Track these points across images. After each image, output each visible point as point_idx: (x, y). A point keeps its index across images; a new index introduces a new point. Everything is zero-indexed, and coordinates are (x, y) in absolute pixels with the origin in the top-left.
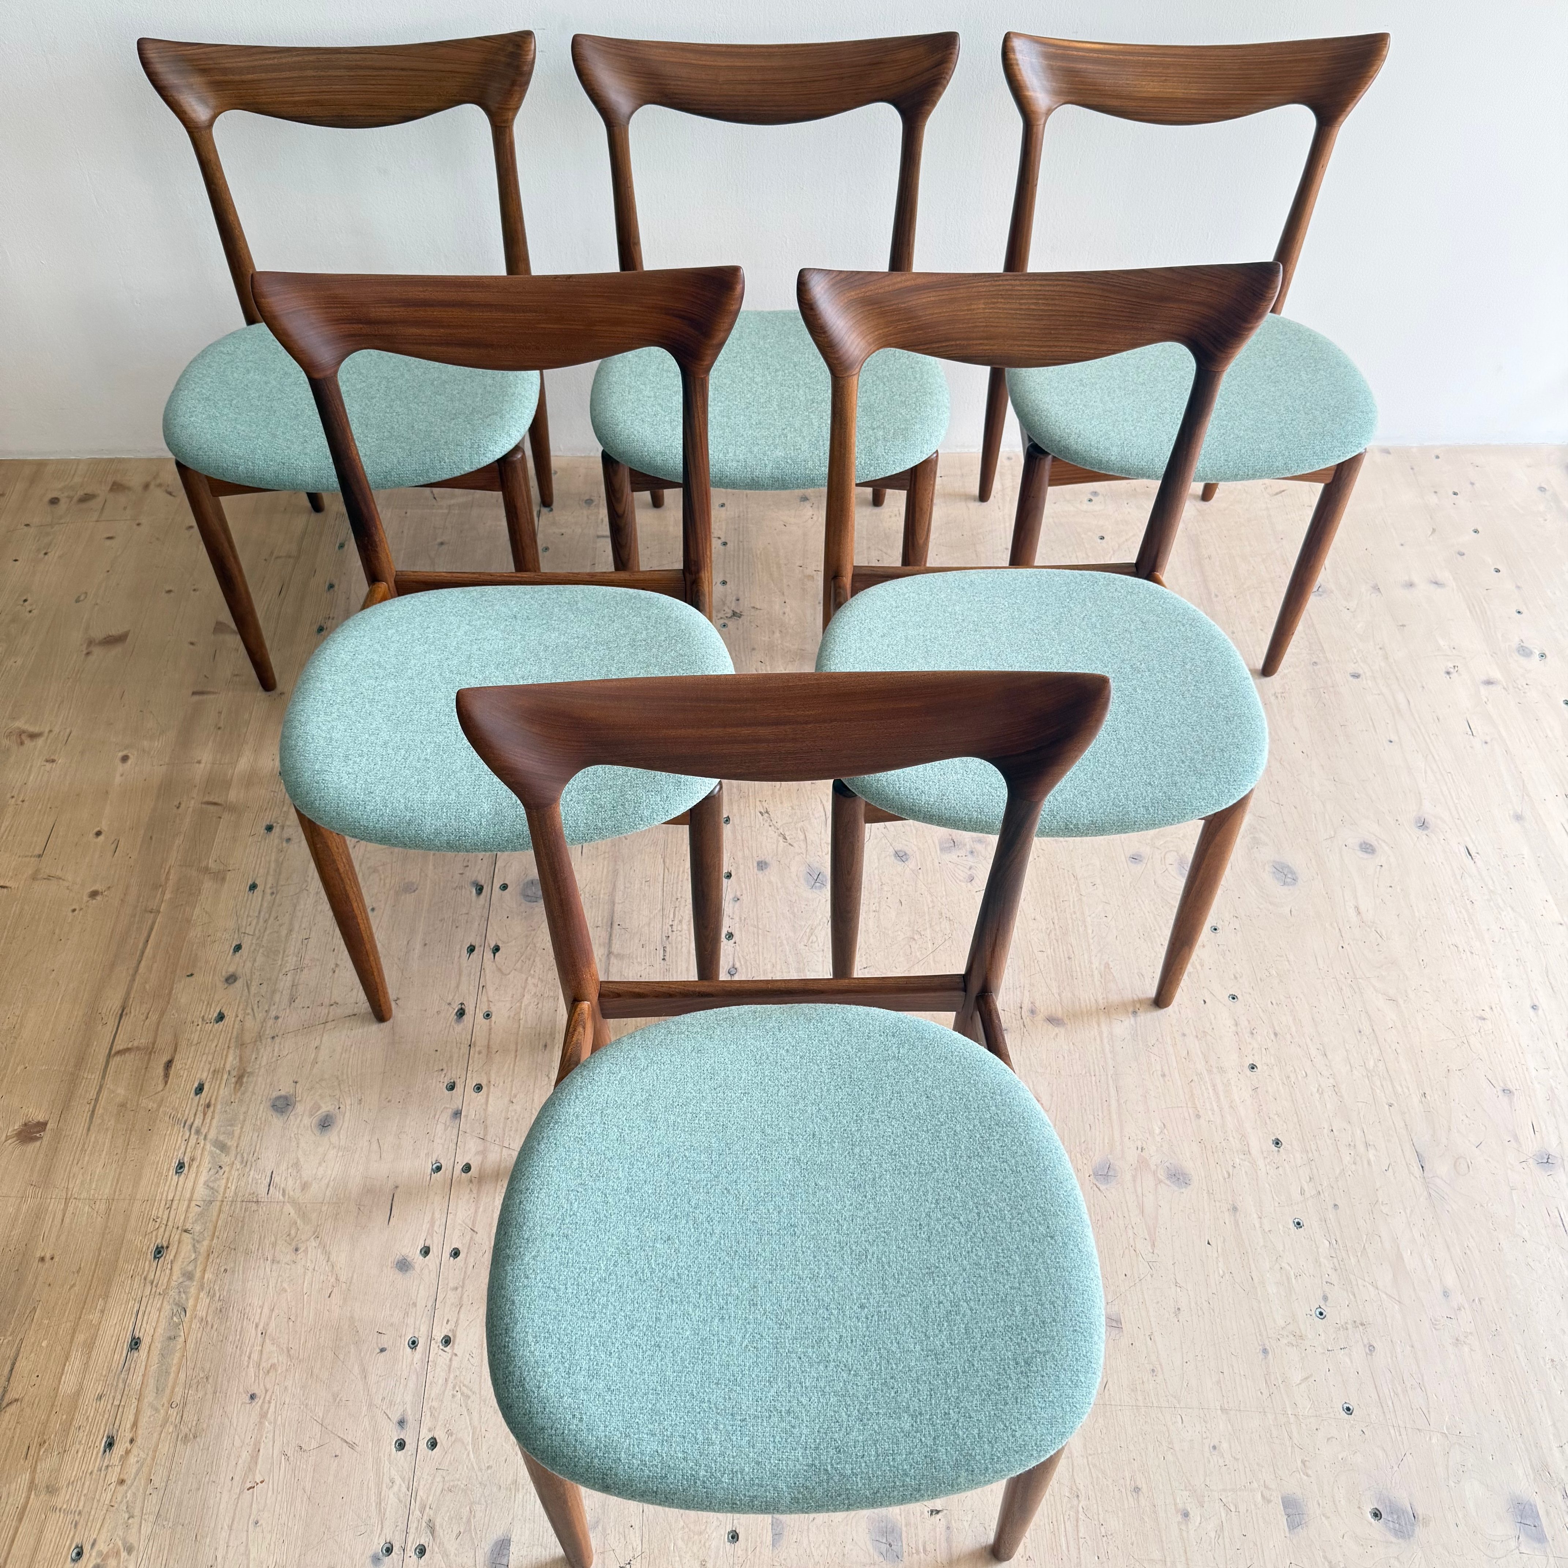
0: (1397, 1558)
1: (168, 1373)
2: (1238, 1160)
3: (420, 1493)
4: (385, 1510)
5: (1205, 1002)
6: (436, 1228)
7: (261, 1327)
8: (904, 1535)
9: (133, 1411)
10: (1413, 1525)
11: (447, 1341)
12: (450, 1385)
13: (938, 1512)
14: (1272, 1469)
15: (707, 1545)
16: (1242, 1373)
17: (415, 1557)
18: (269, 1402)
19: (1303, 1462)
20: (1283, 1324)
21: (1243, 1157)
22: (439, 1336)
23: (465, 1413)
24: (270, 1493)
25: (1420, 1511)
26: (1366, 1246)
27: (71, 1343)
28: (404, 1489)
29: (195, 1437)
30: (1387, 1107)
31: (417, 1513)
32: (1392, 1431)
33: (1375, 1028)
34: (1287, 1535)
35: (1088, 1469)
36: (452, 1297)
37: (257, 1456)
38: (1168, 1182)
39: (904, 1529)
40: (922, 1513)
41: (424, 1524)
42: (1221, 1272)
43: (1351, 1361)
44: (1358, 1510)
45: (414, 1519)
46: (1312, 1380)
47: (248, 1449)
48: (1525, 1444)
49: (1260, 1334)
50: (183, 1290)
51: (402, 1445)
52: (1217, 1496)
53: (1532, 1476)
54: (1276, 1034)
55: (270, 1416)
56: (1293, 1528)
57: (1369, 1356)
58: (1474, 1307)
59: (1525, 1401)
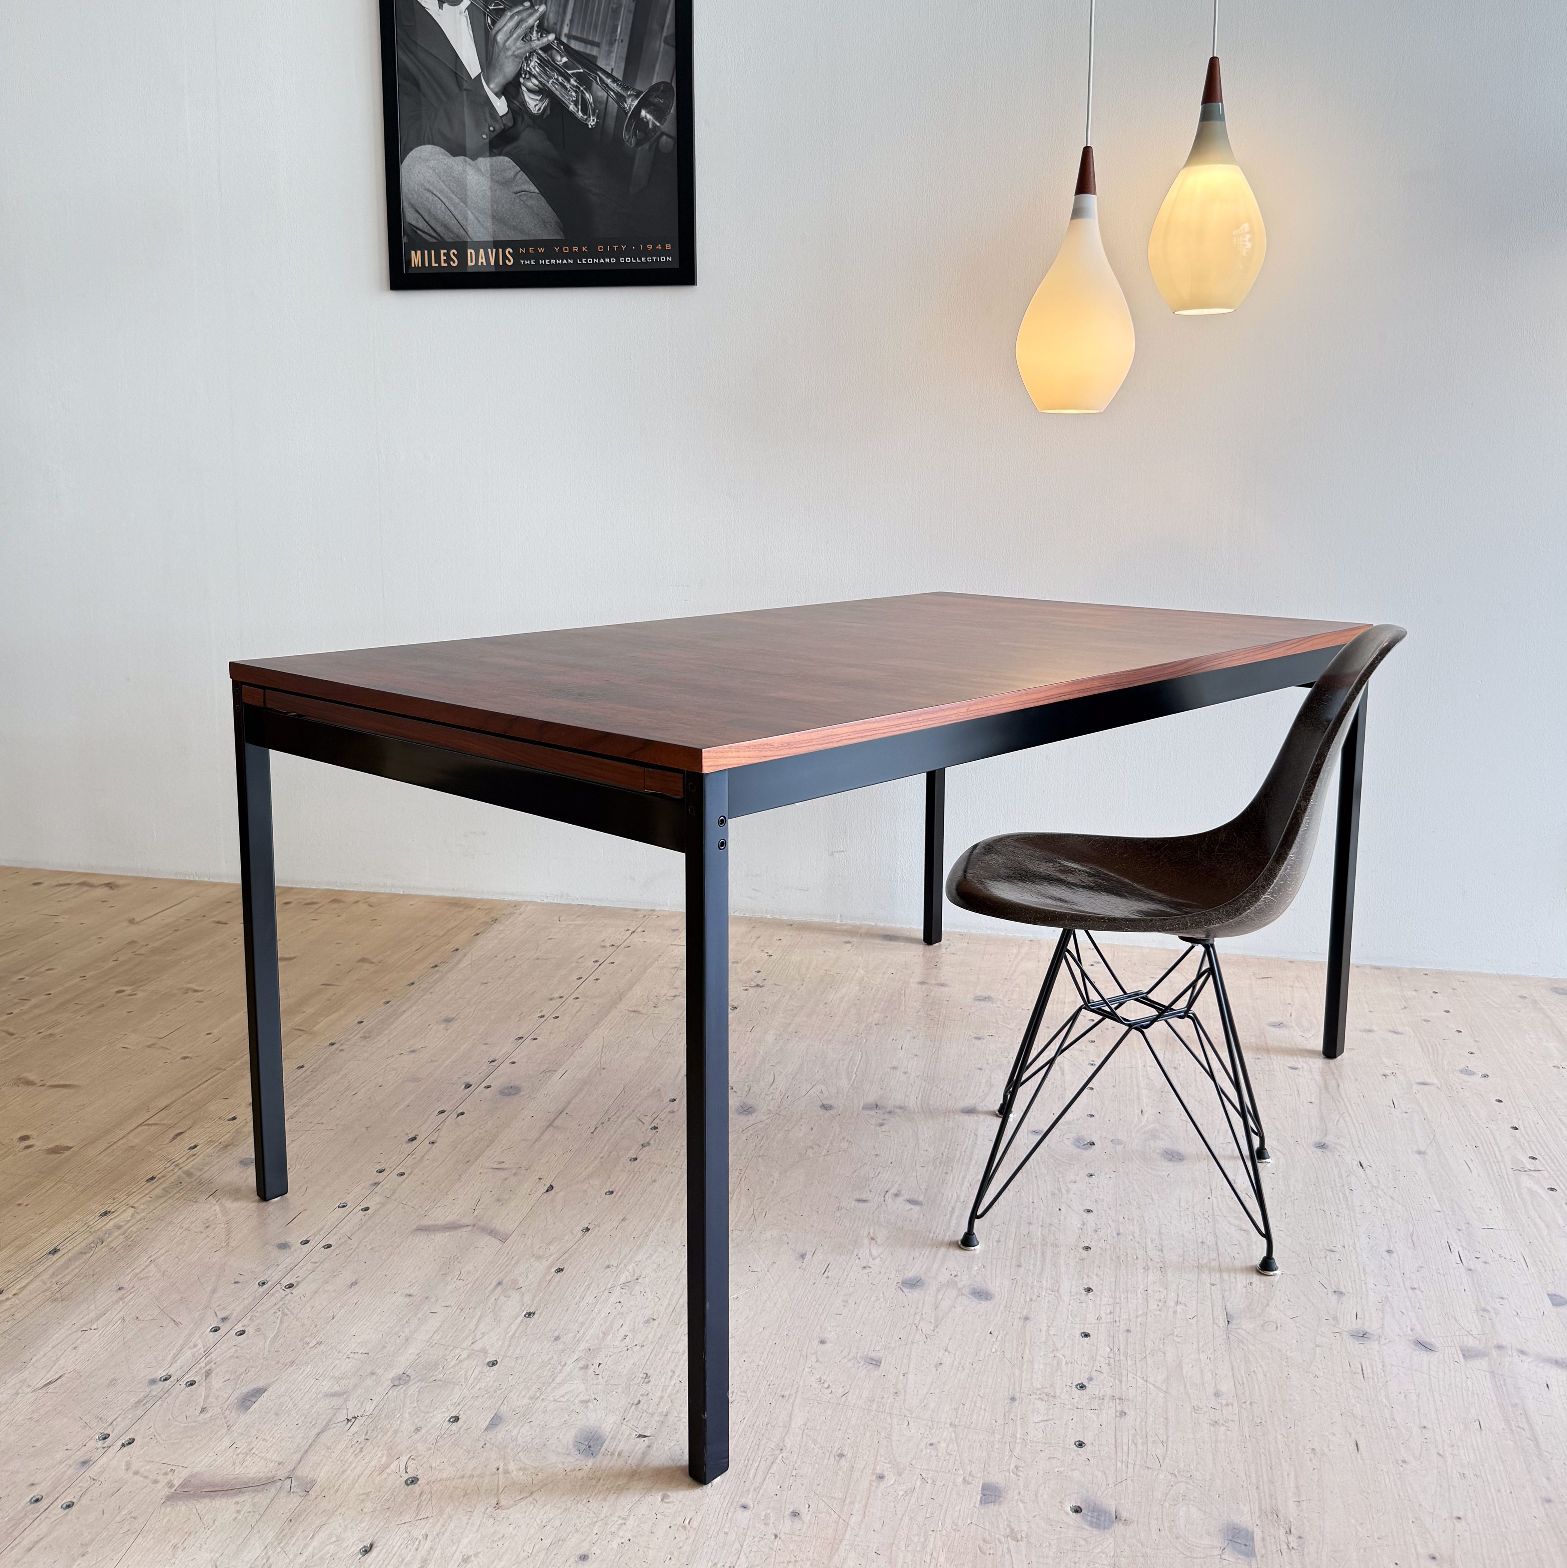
0: (1085, 1540)
1: (67, 1268)
2: (1044, 1294)
3: (212, 1355)
4: (179, 1359)
5: (1060, 1209)
6: (321, 1233)
7: (152, 1258)
8: (607, 1443)
9: (28, 1281)
10: (1112, 1522)
11: (291, 1286)
12: (277, 1307)
13: (645, 1436)
14: (982, 1466)
15: (428, 1420)
16: (983, 1407)
17: (183, 1385)
18: (131, 1293)
19: (1017, 1467)
20: (1039, 1386)
21: (1050, 1292)
22: (286, 1282)
23: (278, 1322)
24: (97, 1335)
25: (1124, 1514)
26: (1148, 1356)
27: (9, 1244)
28: (202, 1351)
29: (62, 1300)
30: (1209, 1285)
31: (203, 1364)
32: (1119, 1464)
33: (1219, 1243)
34: (977, 1505)
35: (800, 1436)
36: (310, 1266)
37: (101, 1317)
38: (971, 1296)
39: (608, 1440)
40: (630, 1434)
41: (204, 1370)
42: (994, 1350)
43: (1098, 1418)
44: (1059, 1504)
45: (197, 1367)
46: (1052, 1422)
47: (98, 1312)
48: (1259, 1494)
49: (1014, 1389)
50: (110, 1233)
51: (216, 1330)
52: (918, 1471)
53: (1257, 1514)
54: (1118, 1234)
55: (126, 1300)
56: (985, 1503)
57: (1117, 1419)
58: (1244, 1405)
59: (1271, 1468)
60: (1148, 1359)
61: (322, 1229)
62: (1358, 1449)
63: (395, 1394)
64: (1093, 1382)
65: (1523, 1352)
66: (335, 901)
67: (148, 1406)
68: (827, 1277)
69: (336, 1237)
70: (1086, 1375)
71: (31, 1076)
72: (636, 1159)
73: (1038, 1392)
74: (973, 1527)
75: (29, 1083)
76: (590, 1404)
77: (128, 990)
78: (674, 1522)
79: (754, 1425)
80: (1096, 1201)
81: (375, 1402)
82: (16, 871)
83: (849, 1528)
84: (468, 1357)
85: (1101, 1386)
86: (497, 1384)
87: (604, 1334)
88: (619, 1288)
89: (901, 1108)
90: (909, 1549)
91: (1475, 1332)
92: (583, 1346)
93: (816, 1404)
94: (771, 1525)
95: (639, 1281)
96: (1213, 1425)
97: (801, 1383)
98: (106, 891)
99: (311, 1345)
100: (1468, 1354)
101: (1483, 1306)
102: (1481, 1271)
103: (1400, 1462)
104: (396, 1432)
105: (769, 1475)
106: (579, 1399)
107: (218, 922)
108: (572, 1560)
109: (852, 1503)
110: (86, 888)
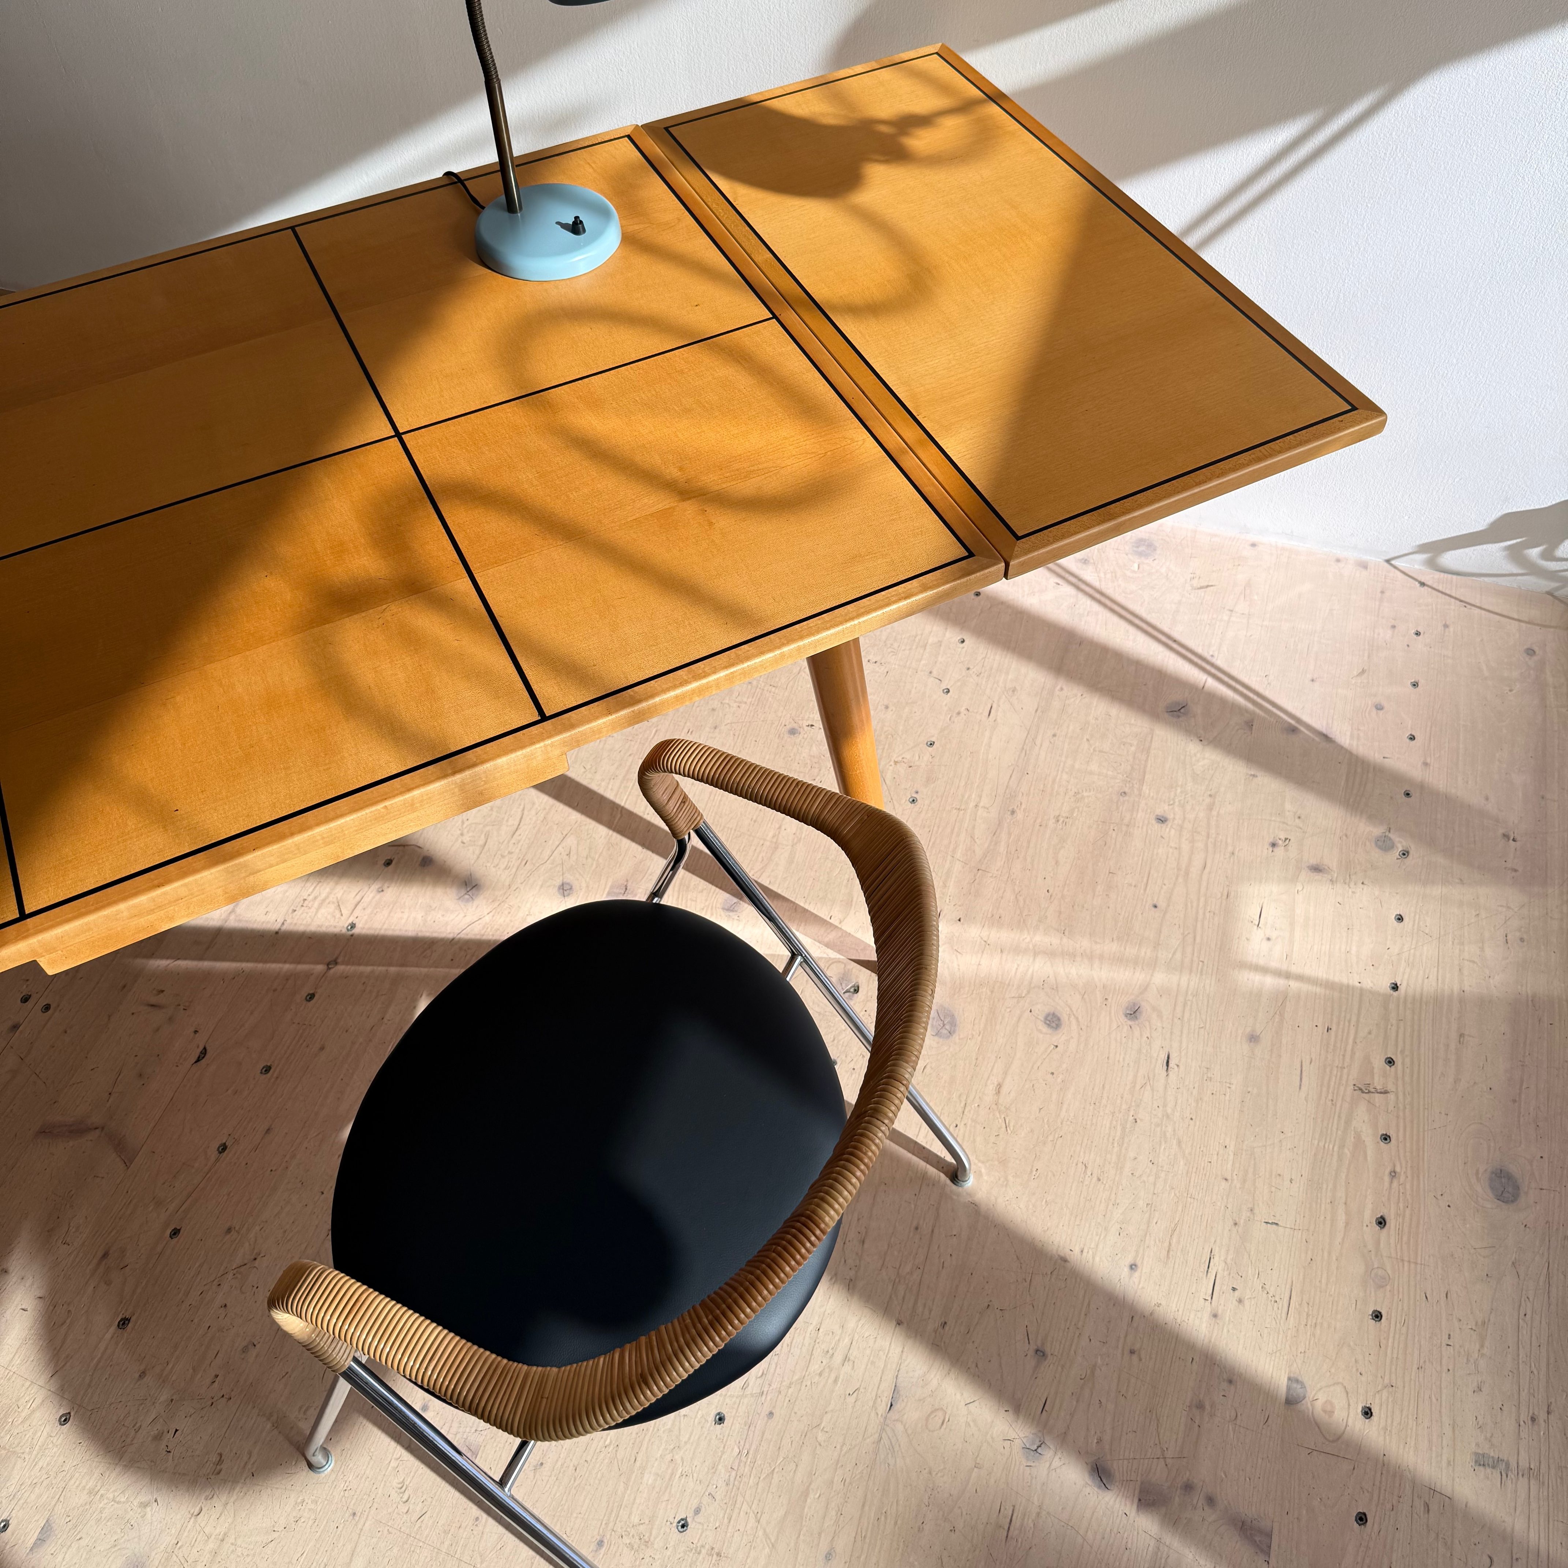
60: (775, 1475)
64: (700, 1518)
65: (1211, 1501)
70: (694, 1504)
73: (633, 1532)
76: (148, 1509)
85: (705, 1527)
88: (230, 1276)
91: (1169, 1454)
93: (386, 1532)
95: (257, 1263)
97: (380, 1491)
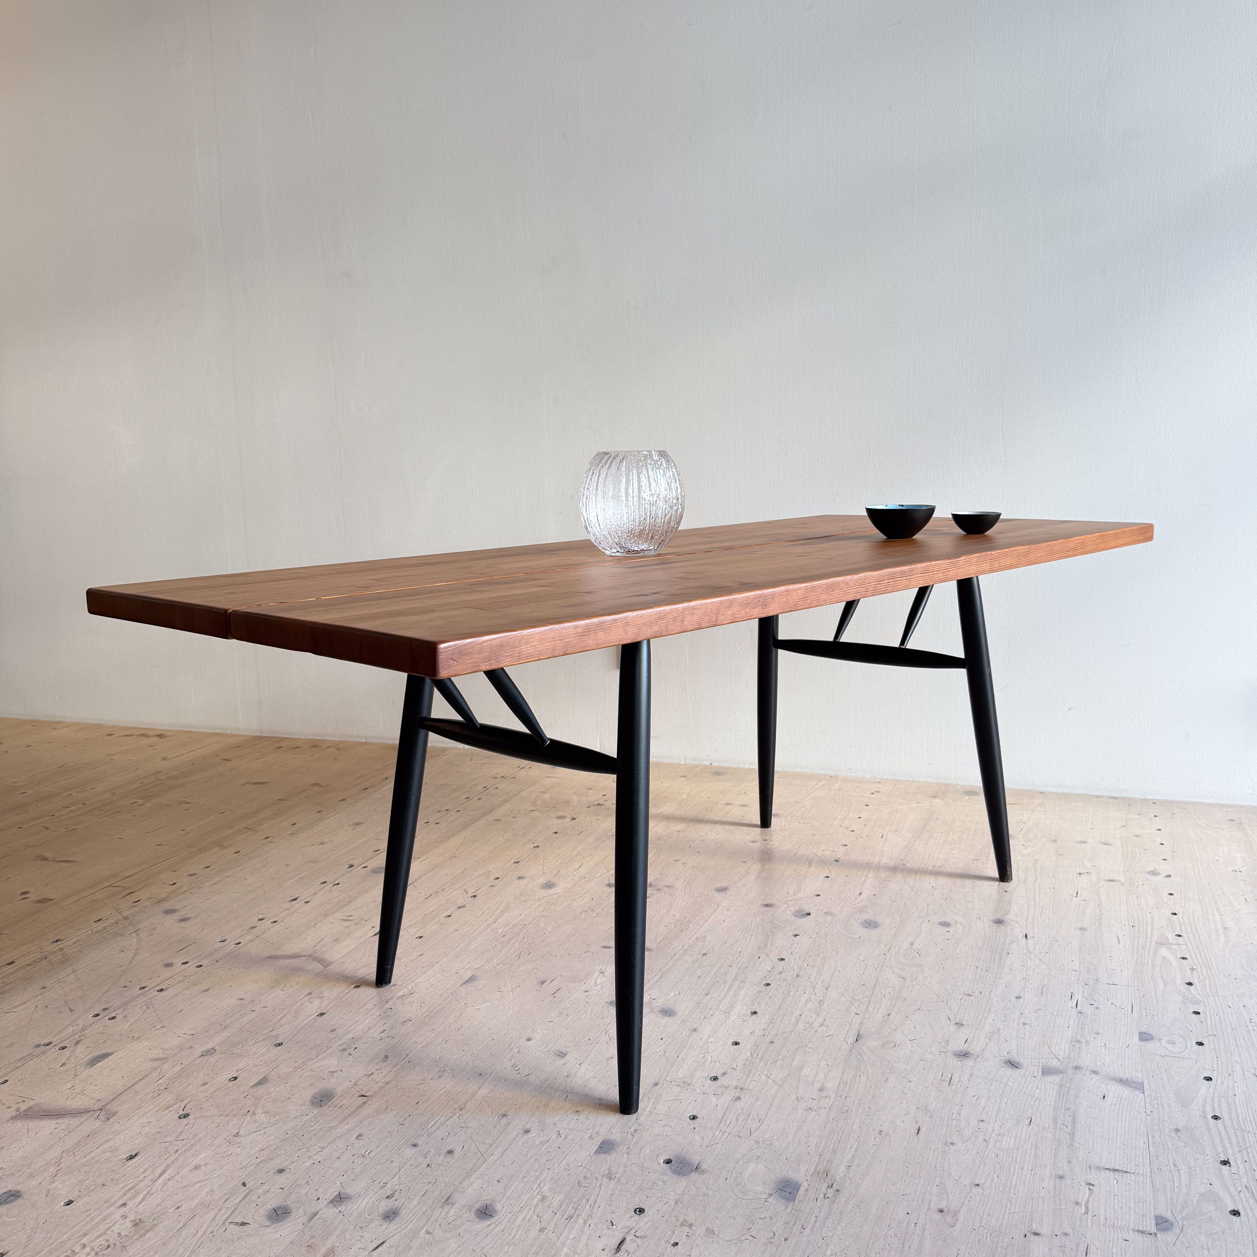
0: (664, 1182)
1: (14, 974)
2: (718, 1014)
3: (86, 1031)
4: (62, 1033)
5: (759, 957)
6: (199, 958)
7: (75, 969)
8: (335, 1099)
10: (691, 1171)
11: (161, 990)
12: (145, 1003)
13: (365, 1096)
14: (609, 1128)
15: (215, 1078)
17: (57, 1049)
18: (50, 991)
19: (635, 1131)
20: (681, 1077)
21: (723, 1013)
22: (159, 988)
23: (141, 1012)
24: (14, 1016)
25: (704, 1166)
26: (778, 1061)
28: (80, 1028)
30: (854, 1014)
31: (77, 1037)
32: (717, 1132)
33: (877, 986)
34: (591, 1154)
35: (480, 1101)
36: (181, 978)
37: (22, 1004)
38: (658, 1014)
39: (337, 1097)
40: (355, 1094)
41: (75, 1041)
42: (658, 1052)
43: (717, 1100)
44: (656, 1157)
45: (72, 1038)
46: (679, 1101)
47: (22, 1001)
48: (819, 1159)
49: (660, 1077)
50: (53, 953)
51: (97, 1015)
52: (557, 1129)
53: (811, 1173)
54: (798, 976)
55: (44, 995)
56: (599, 1153)
57: (732, 1101)
58: (839, 1098)
59: (839, 1142)
61: (200, 955)
62: (918, 1133)
63: (200, 1060)
66: (315, 746)
67: (27, 1060)
68: (555, 997)
69: (209, 960)
71: (47, 855)
72: (450, 916)
74: (581, 1168)
75: (45, 859)
77: (141, 801)
78: (358, 1152)
79: (449, 1093)
80: (791, 953)
81: (183, 1066)
82: (99, 727)
83: (486, 1164)
84: (263, 1040)
86: (275, 1058)
87: (369, 1028)
89: (668, 887)
90: (524, 1180)
92: (350, 1036)
94: (429, 1157)
96: (807, 1110)
98: (157, 739)
99: (157, 1028)
100: (1047, 1071)
101: (1078, 1039)
102: (1089, 1014)
103: (948, 1144)
104: (189, 1084)
105: (444, 1125)
106: (329, 1070)
107: (225, 760)
108: (272, 1172)
109: (497, 1147)
110: (143, 738)
